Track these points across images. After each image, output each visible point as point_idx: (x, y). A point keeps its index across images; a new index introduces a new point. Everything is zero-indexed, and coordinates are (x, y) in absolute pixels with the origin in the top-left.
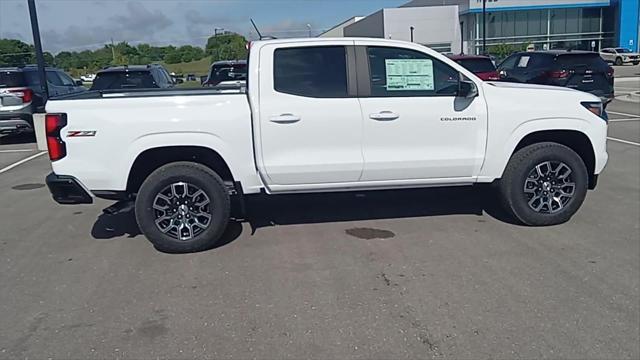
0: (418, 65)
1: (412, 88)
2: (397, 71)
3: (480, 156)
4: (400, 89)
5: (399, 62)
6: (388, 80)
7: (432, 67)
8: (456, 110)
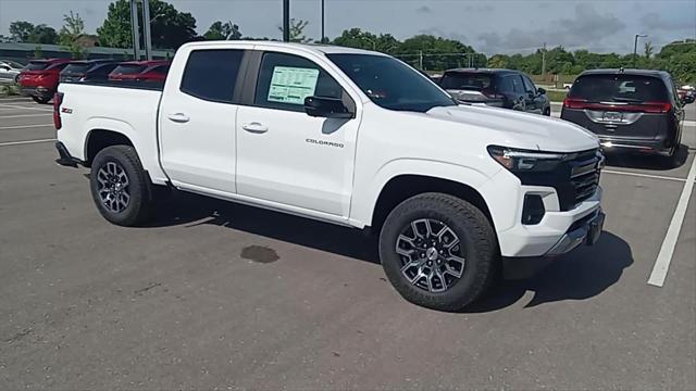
0: (305, 75)
1: (292, 101)
2: (282, 81)
3: (346, 192)
4: (280, 101)
5: (288, 70)
6: (271, 89)
7: (316, 80)
8: (323, 132)
